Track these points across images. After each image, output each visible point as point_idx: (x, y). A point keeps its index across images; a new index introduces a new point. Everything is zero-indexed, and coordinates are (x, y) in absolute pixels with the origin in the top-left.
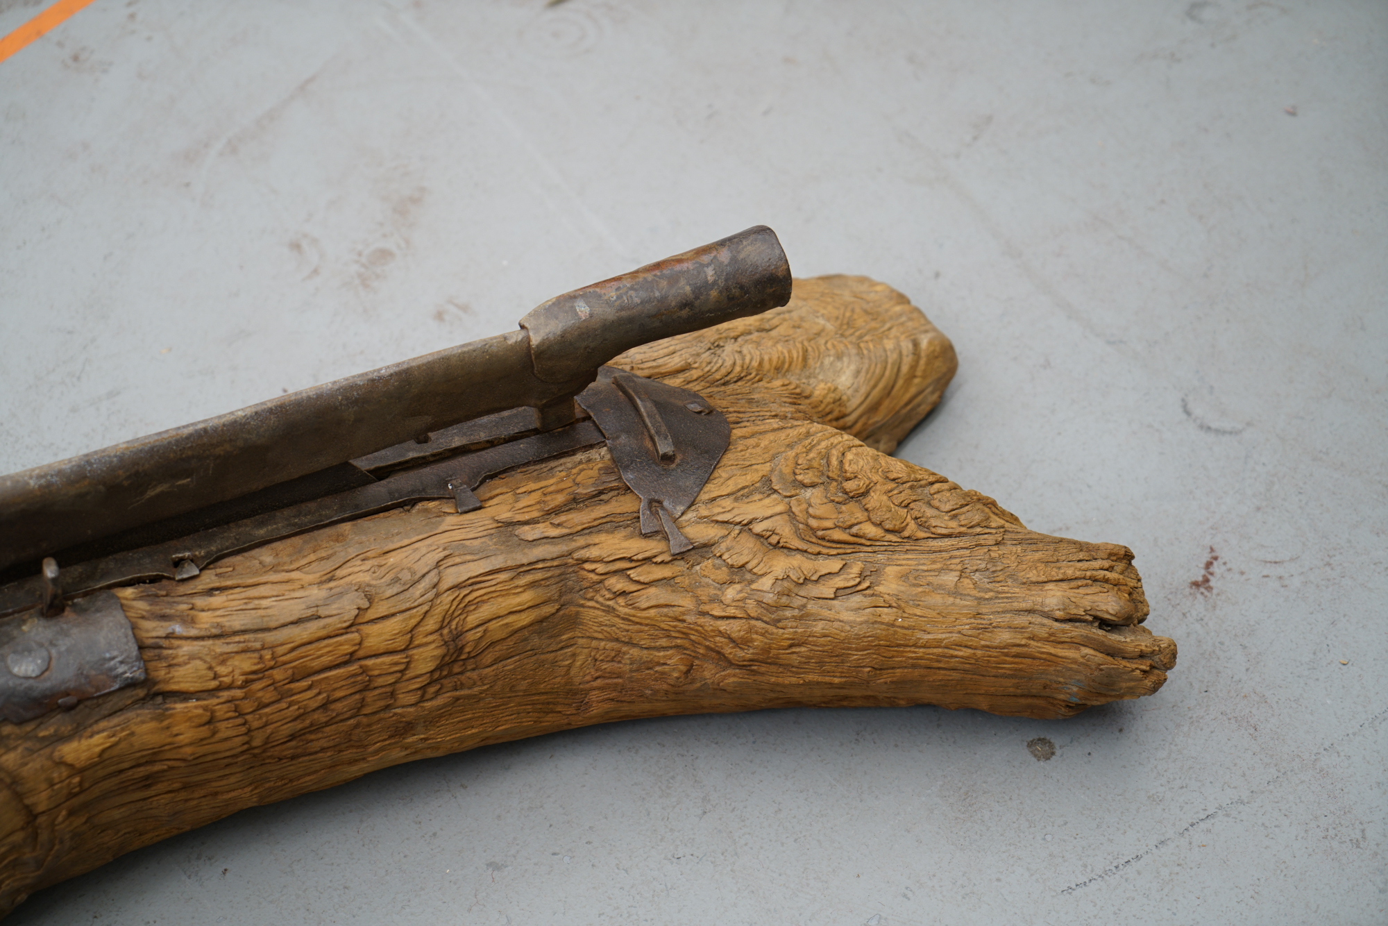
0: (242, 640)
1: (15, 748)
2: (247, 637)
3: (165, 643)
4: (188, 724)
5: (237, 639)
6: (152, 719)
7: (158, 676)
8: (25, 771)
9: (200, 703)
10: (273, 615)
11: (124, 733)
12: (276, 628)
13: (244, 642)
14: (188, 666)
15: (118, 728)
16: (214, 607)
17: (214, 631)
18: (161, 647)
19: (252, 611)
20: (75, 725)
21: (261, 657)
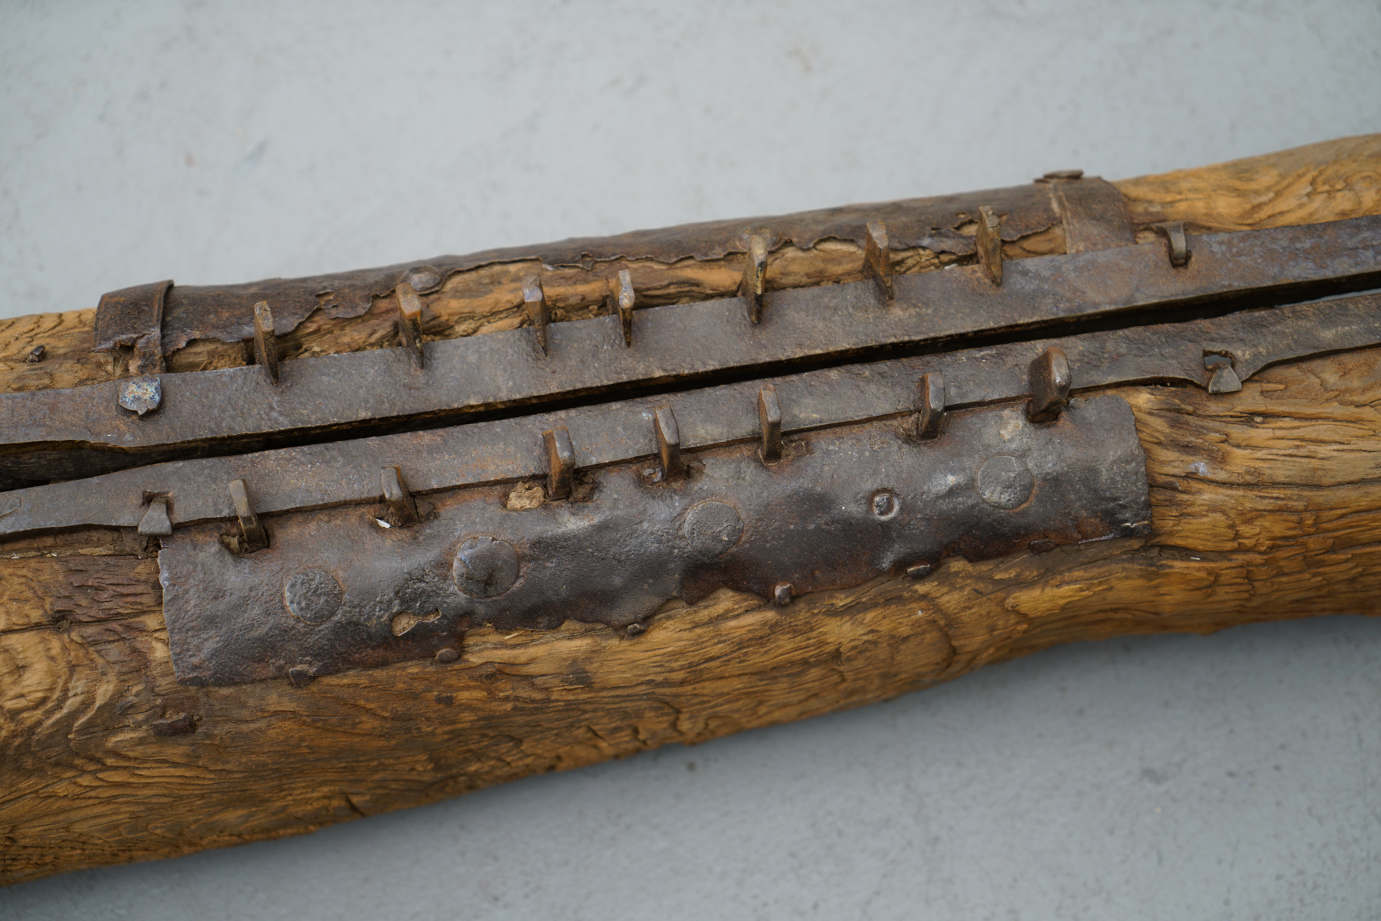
0: (1282, 496)
1: (962, 588)
2: (1288, 492)
3: (1181, 484)
4: (1182, 586)
5: (1275, 493)
6: (1141, 577)
7: (1163, 527)
8: (966, 616)
9: (1205, 564)
10: (1330, 470)
11: (1100, 588)
12: (1329, 486)
13: (1283, 499)
14: (1205, 520)
15: (1096, 581)
16: (1254, 443)
17: (1248, 478)
18: (1175, 489)
19: (1304, 460)
20: (1042, 571)
21: (1300, 522)
